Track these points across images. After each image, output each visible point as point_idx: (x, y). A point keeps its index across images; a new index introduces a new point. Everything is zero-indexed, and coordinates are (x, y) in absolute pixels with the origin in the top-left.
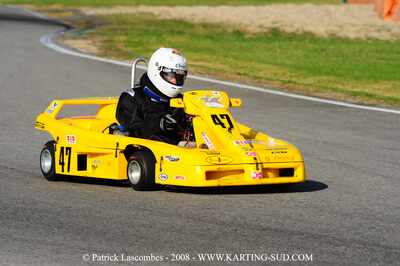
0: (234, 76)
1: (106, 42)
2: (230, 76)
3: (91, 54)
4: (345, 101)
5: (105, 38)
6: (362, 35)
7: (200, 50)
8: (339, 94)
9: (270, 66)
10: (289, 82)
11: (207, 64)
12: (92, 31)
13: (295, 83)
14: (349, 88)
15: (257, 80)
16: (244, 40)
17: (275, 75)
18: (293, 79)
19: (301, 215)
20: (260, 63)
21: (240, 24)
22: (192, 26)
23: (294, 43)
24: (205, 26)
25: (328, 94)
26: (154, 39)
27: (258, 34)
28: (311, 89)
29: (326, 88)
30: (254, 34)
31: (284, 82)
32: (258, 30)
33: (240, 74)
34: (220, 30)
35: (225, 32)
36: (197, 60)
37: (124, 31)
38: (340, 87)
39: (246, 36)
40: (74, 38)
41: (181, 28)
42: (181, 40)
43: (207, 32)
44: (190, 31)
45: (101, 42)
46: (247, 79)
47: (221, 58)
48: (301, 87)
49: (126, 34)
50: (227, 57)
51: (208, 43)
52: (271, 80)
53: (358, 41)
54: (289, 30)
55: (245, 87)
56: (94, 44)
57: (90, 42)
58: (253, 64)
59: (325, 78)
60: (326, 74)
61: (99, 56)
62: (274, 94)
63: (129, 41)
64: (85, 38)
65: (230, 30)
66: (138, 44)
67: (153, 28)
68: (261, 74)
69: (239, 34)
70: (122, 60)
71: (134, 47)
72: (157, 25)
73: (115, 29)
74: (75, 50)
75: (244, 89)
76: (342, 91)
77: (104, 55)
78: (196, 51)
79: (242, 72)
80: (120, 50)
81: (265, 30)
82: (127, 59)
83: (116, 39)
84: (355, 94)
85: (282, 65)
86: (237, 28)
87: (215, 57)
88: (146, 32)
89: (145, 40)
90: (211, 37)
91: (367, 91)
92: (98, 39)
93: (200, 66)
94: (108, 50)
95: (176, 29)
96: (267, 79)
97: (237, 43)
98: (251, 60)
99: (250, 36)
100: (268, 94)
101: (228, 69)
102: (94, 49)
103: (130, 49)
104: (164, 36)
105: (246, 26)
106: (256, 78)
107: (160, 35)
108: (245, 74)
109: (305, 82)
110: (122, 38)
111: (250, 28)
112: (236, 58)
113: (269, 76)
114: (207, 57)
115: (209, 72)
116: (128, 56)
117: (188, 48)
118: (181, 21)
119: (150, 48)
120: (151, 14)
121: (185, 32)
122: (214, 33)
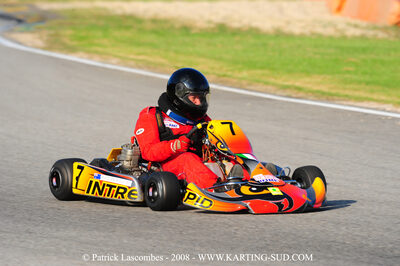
1: (53, 36)
3: (37, 48)
4: (274, 94)
5: (52, 32)
6: (307, 31)
7: (139, 44)
8: (269, 88)
9: (208, 60)
10: (224, 76)
11: (148, 58)
12: (41, 25)
13: (229, 76)
14: (280, 82)
17: (213, 68)
18: (229, 73)
20: (199, 57)
21: (189, 20)
22: (141, 21)
23: (237, 38)
24: (154, 21)
25: (260, 87)
26: (100, 33)
27: (206, 29)
28: (244, 82)
29: (259, 82)
30: (201, 30)
31: (219, 76)
32: (206, 25)
34: (169, 25)
35: (172, 28)
36: (139, 54)
37: (72, 26)
38: (272, 80)
39: (193, 32)
40: (22, 32)
41: (130, 23)
42: (128, 34)
43: (154, 26)
44: (139, 26)
45: (48, 36)
47: (162, 52)
48: (235, 81)
49: (74, 29)
50: (168, 51)
51: (151, 38)
53: (302, 36)
54: (236, 25)
56: (41, 38)
57: (37, 36)
58: (192, 58)
59: (259, 72)
60: (262, 68)
61: (44, 49)
63: (75, 36)
64: (32, 32)
65: (177, 26)
66: (81, 39)
67: (102, 22)
68: (199, 68)
69: (186, 29)
70: (67, 54)
71: (79, 41)
73: (63, 23)
74: (20, 43)
76: (274, 85)
77: (49, 48)
80: (65, 44)
81: (212, 26)
82: (70, 52)
83: (62, 33)
84: (285, 88)
85: (220, 59)
86: (186, 23)
87: (156, 51)
89: (91, 34)
90: (155, 32)
91: (297, 84)
92: (46, 33)
93: (141, 60)
94: (54, 43)
95: (125, 24)
97: (181, 38)
98: (191, 54)
99: (197, 31)
101: (168, 63)
102: (40, 43)
104: (110, 30)
107: (107, 30)
109: (240, 76)
110: (69, 32)
111: (198, 24)
112: (176, 52)
114: (149, 51)
115: (148, 66)
116: (72, 50)
117: (131, 42)
118: (131, 17)
119: (96, 42)
120: (106, 9)
121: (133, 27)
122: (162, 28)
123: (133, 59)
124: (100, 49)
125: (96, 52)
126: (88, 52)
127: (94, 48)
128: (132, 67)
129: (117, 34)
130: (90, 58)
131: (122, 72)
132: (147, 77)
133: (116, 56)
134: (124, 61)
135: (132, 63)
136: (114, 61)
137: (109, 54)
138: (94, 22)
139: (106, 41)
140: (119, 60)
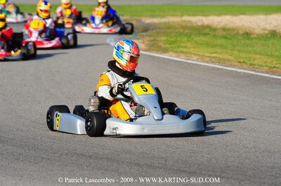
0: (236, 64)
1: (152, 41)
2: (233, 63)
5: (152, 38)
7: (214, 46)
9: (263, 56)
10: (274, 67)
11: (218, 56)
12: (144, 34)
13: (277, 68)
15: (252, 67)
16: (248, 39)
18: (277, 65)
19: (258, 157)
20: (256, 54)
21: (250, 28)
22: (215, 30)
24: (224, 29)
26: (185, 39)
27: (261, 34)
30: (258, 35)
31: (270, 68)
32: (262, 32)
33: (240, 62)
34: (235, 32)
35: (237, 34)
36: (212, 53)
37: (166, 34)
39: (252, 36)
41: (207, 31)
42: (205, 39)
43: (224, 33)
44: (214, 33)
45: (149, 41)
46: (245, 66)
47: (229, 51)
49: (167, 36)
50: (233, 50)
51: (223, 41)
52: (262, 66)
55: (243, 71)
56: (143, 43)
57: (141, 41)
58: (251, 55)
61: (145, 50)
62: (261, 76)
63: (167, 41)
64: (138, 39)
65: (241, 32)
66: (173, 42)
67: (187, 31)
68: (256, 62)
69: (247, 35)
70: (160, 54)
71: (170, 44)
73: (160, 32)
75: (241, 72)
77: (149, 50)
79: (242, 60)
80: (160, 46)
81: (266, 32)
82: (163, 52)
83: (159, 39)
85: (271, 56)
86: (247, 31)
87: (225, 50)
88: (182, 34)
89: (179, 39)
90: (225, 37)
92: (147, 39)
93: (214, 57)
94: (152, 46)
95: (204, 32)
96: (259, 65)
97: (243, 42)
98: (250, 52)
99: (255, 36)
100: (257, 75)
101: (233, 59)
103: (167, 46)
104: (193, 37)
105: (254, 29)
106: (251, 65)
107: (190, 36)
108: (244, 62)
110: (163, 38)
111: (256, 31)
112: (239, 51)
113: (260, 64)
114: (220, 50)
115: (219, 61)
116: (165, 51)
117: (207, 45)
118: (208, 27)
119: (182, 44)
120: (190, 22)
121: (208, 34)
122: (229, 34)
123: (208, 57)
124: (184, 50)
125: (182, 52)
126: (176, 52)
127: (181, 49)
128: (208, 63)
129: (197, 39)
130: (178, 57)
131: (200, 65)
132: (218, 69)
133: (196, 55)
134: (202, 58)
135: (208, 59)
136: (195, 58)
137: (191, 53)
138: (181, 31)
139: (189, 44)
140: (198, 57)
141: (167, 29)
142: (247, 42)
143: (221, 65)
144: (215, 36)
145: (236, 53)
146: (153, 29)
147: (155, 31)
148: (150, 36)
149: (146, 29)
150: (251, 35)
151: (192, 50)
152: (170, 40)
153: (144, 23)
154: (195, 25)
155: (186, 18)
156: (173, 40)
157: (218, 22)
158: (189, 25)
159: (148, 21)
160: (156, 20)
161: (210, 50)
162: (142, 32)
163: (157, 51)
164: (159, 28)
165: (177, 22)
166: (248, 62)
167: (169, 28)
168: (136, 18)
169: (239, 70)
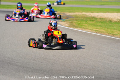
0: (106, 34)
1: (70, 23)
2: (105, 33)
3: (66, 26)
5: (70, 22)
7: (97, 26)
9: (117, 31)
11: (99, 30)
12: (67, 20)
16: (111, 23)
17: (119, 33)
20: (115, 30)
21: (111, 18)
24: (101, 19)
26: (85, 22)
32: (116, 20)
33: (108, 33)
34: (105, 20)
35: (106, 21)
36: (96, 29)
37: (76, 20)
40: (61, 22)
41: (93, 19)
42: (93, 23)
44: (96, 20)
45: (69, 23)
46: (110, 35)
47: (103, 28)
51: (100, 24)
52: (117, 35)
55: (109, 37)
57: (66, 23)
58: (112, 30)
61: (68, 27)
64: (65, 22)
65: (108, 20)
66: (79, 24)
67: (85, 19)
68: (115, 33)
69: (110, 21)
72: (86, 18)
73: (74, 19)
74: (61, 25)
77: (69, 27)
78: (96, 26)
80: (74, 25)
81: (118, 20)
83: (73, 22)
87: (102, 28)
88: (83, 20)
89: (82, 22)
92: (68, 22)
93: (97, 31)
94: (71, 25)
95: (92, 19)
97: (109, 24)
98: (112, 29)
99: (114, 22)
100: (116, 39)
102: (67, 25)
103: (77, 25)
104: (88, 21)
106: (113, 34)
107: (87, 21)
108: (110, 33)
110: (75, 22)
111: (114, 20)
114: (99, 28)
115: (99, 32)
116: (76, 27)
117: (94, 25)
118: (94, 17)
119: (83, 25)
120: (86, 15)
121: (94, 21)
122: (103, 21)
123: (95, 30)
124: (84, 27)
125: (84, 28)
126: (81, 28)
127: (83, 27)
128: (94, 33)
129: (90, 22)
130: (82, 30)
131: (92, 34)
132: (99, 36)
134: (92, 31)
135: (94, 31)
136: (89, 31)
137: (87, 29)
138: (82, 19)
139: (86, 25)
140: (90, 30)
141: (76, 18)
142: (111, 24)
143: (100, 34)
144: (97, 22)
145: (106, 29)
146: (70, 18)
147: (71, 18)
148: (70, 21)
149: (67, 17)
150: (112, 21)
151: (88, 27)
152: (78, 22)
153: (66, 15)
154: (88, 16)
155: (84, 13)
156: (79, 22)
157: (98, 15)
158: (86, 16)
159: (68, 14)
160: (71, 14)
161: (95, 27)
162: (66, 19)
163: (73, 27)
164: (73, 17)
165: (81, 15)
166: (112, 33)
167: (77, 17)
168: (63, 12)
169: (108, 37)
